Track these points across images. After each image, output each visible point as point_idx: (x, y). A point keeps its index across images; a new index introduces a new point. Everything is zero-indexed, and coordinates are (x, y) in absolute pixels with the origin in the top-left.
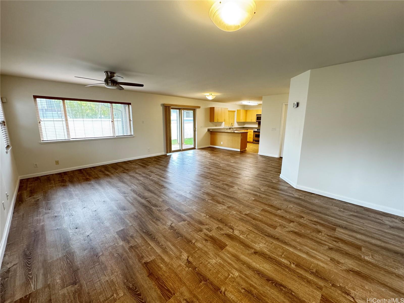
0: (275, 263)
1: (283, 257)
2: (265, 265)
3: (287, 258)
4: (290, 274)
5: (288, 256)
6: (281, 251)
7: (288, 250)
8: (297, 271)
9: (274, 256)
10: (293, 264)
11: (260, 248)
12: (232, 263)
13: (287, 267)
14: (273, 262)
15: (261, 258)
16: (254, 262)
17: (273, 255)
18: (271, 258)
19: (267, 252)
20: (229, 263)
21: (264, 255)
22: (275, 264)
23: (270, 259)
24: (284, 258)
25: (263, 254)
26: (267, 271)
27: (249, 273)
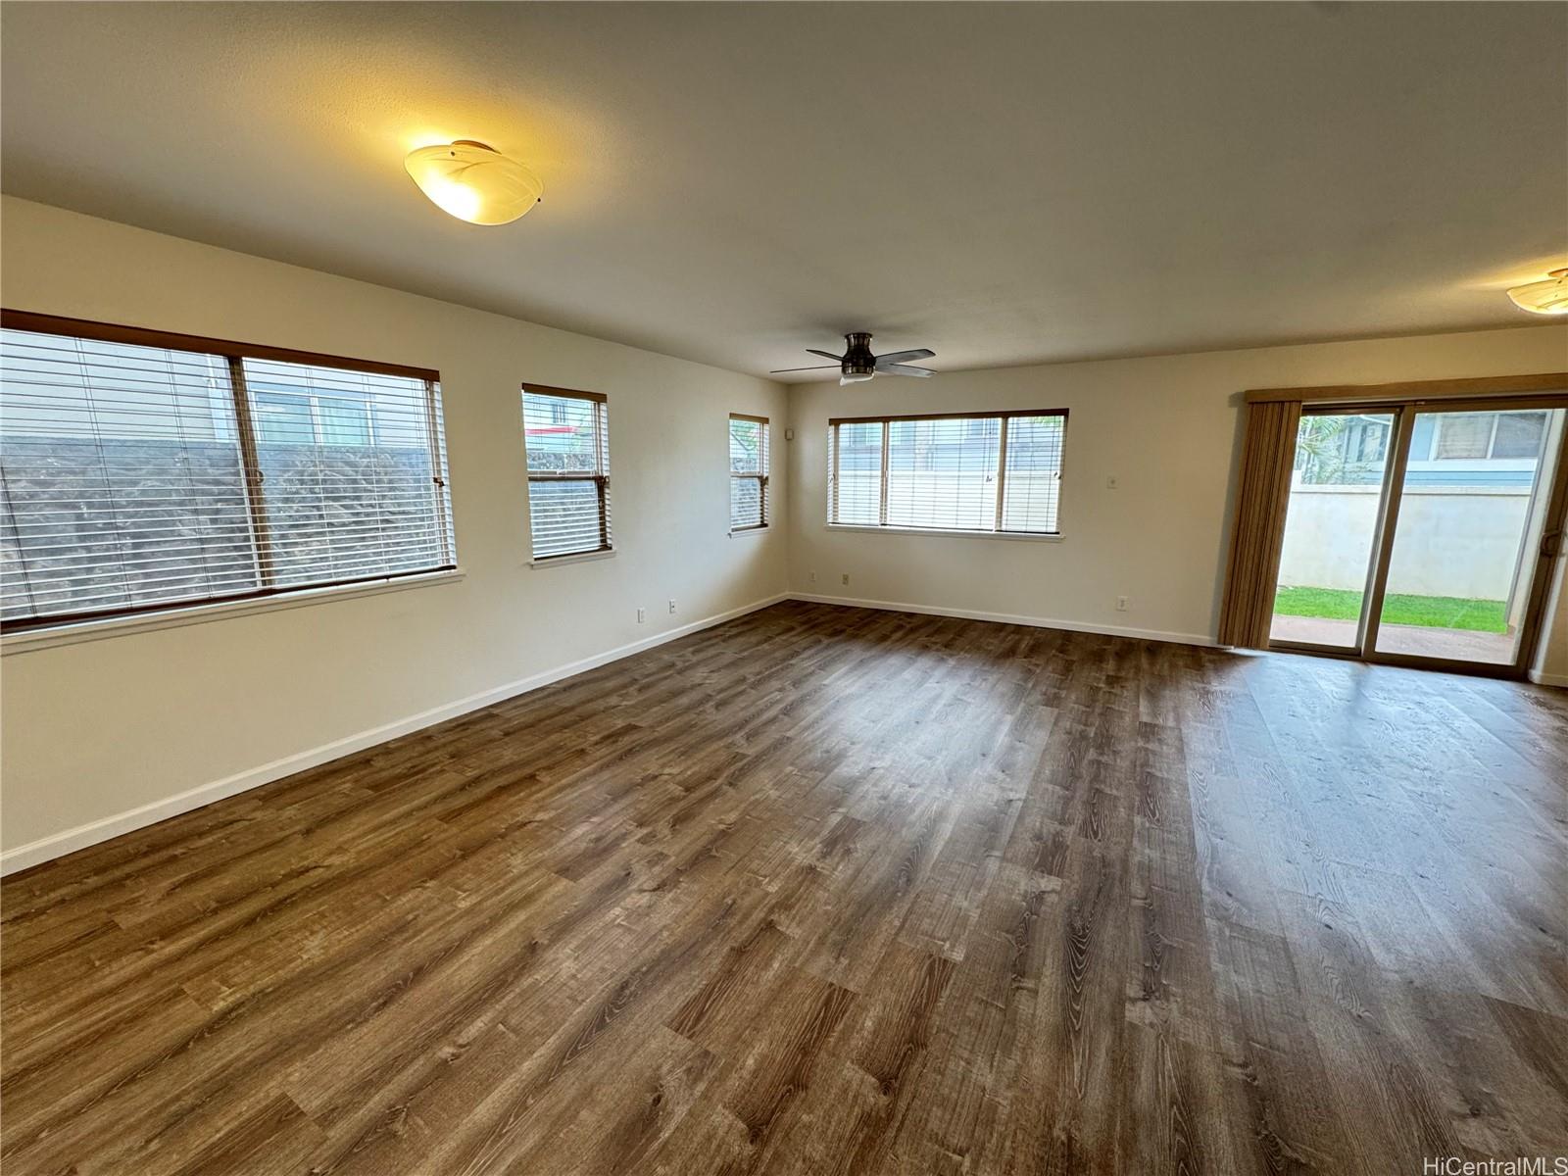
0: (475, 997)
1: (495, 1026)
2: (474, 968)
3: (488, 1040)
4: (418, 1033)
5: (497, 1048)
6: (529, 1025)
7: (532, 1053)
8: (421, 1061)
9: (508, 998)
10: (453, 1055)
11: (554, 960)
12: (503, 895)
13: (446, 1031)
14: (481, 992)
15: (506, 959)
16: (494, 943)
17: (512, 995)
18: (498, 988)
19: (530, 980)
20: (503, 889)
21: (517, 969)
22: (468, 998)
23: (495, 984)
24: (489, 1031)
25: (524, 968)
26: (449, 972)
27: (458, 930)
